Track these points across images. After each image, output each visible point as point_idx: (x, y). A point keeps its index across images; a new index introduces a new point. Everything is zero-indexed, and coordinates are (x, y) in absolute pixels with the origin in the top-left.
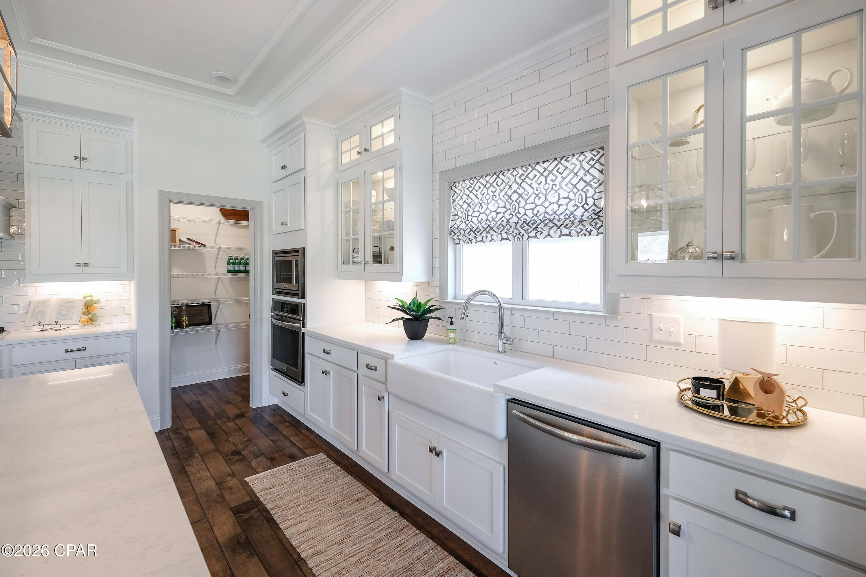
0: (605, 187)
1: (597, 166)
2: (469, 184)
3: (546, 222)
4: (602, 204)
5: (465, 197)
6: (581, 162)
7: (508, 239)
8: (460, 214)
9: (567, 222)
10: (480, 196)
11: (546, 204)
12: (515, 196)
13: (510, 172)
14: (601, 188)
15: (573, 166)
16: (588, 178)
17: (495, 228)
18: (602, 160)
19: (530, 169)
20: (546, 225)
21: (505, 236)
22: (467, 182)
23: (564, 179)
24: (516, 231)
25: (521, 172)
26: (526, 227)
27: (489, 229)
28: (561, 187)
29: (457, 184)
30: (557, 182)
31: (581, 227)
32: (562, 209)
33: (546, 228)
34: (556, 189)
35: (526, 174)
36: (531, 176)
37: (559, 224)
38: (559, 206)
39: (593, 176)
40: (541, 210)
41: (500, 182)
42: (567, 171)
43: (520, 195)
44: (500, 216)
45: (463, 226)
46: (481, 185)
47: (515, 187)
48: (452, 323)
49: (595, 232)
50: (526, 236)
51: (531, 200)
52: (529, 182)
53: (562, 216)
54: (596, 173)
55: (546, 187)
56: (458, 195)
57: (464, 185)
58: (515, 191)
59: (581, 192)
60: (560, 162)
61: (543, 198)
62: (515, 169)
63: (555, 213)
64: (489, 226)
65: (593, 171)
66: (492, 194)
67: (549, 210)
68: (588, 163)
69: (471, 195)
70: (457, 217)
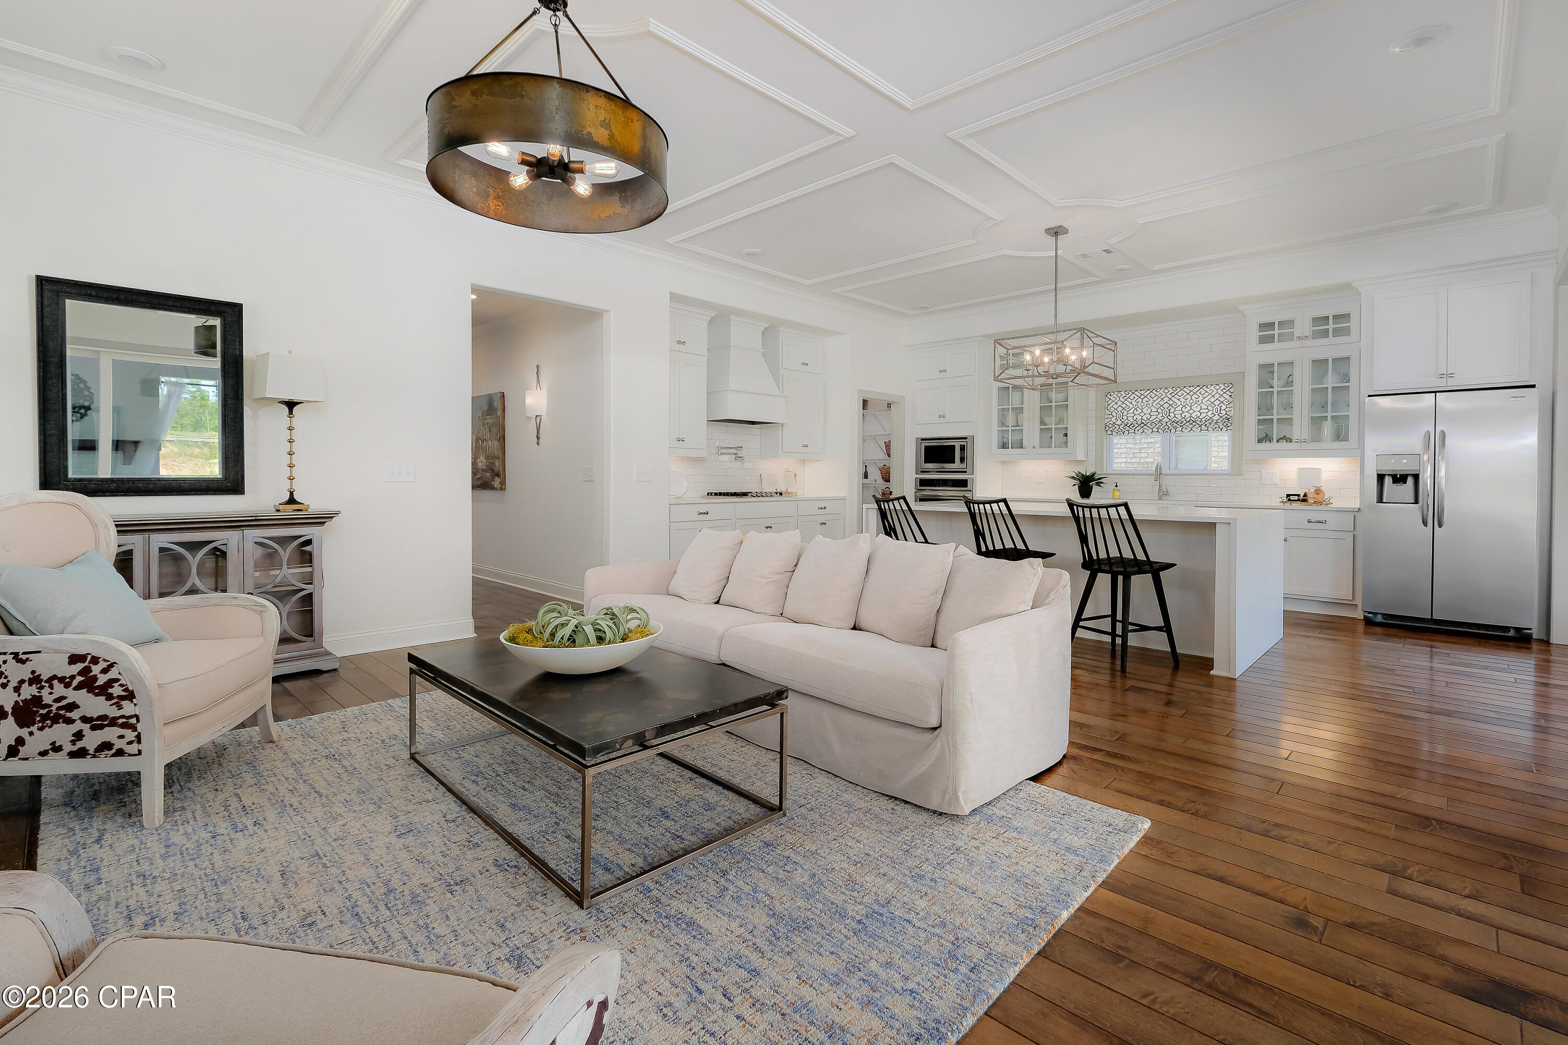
0: (1234, 404)
1: (1228, 392)
2: (1124, 395)
3: (1191, 422)
4: (1231, 414)
5: (1119, 403)
6: (1217, 390)
7: (1158, 432)
8: (1114, 414)
9: (1207, 422)
10: (1134, 403)
11: (1191, 412)
12: (1166, 406)
13: (1162, 390)
14: (1230, 405)
15: (1211, 391)
16: (1222, 399)
17: (1148, 425)
18: (1232, 390)
19: (1179, 390)
20: (1191, 424)
21: (1155, 430)
22: (1122, 393)
23: (1204, 398)
24: (1166, 427)
25: (1171, 391)
26: (1175, 425)
27: (1142, 425)
28: (1202, 403)
29: (1112, 394)
30: (1200, 399)
31: (1216, 426)
32: (1203, 415)
33: (1191, 426)
34: (1199, 403)
35: (1175, 393)
36: (1180, 394)
37: (1200, 424)
38: (1201, 413)
39: (1226, 399)
40: (1188, 415)
41: (1153, 396)
42: (1207, 394)
43: (1171, 405)
44: (1153, 417)
45: (1119, 422)
46: (1135, 396)
47: (1166, 399)
48: (1116, 486)
49: (1225, 429)
50: (1173, 430)
51: (1180, 408)
52: (1178, 398)
53: (1204, 419)
54: (1227, 397)
55: (1191, 401)
56: (1113, 401)
57: (1119, 395)
58: (1166, 402)
59: (1216, 406)
60: (1202, 388)
61: (1189, 408)
62: (1166, 388)
63: (1198, 417)
64: (1143, 423)
65: (1224, 395)
66: (1146, 403)
67: (1193, 415)
68: (1222, 390)
69: (1126, 402)
70: (1111, 416)
